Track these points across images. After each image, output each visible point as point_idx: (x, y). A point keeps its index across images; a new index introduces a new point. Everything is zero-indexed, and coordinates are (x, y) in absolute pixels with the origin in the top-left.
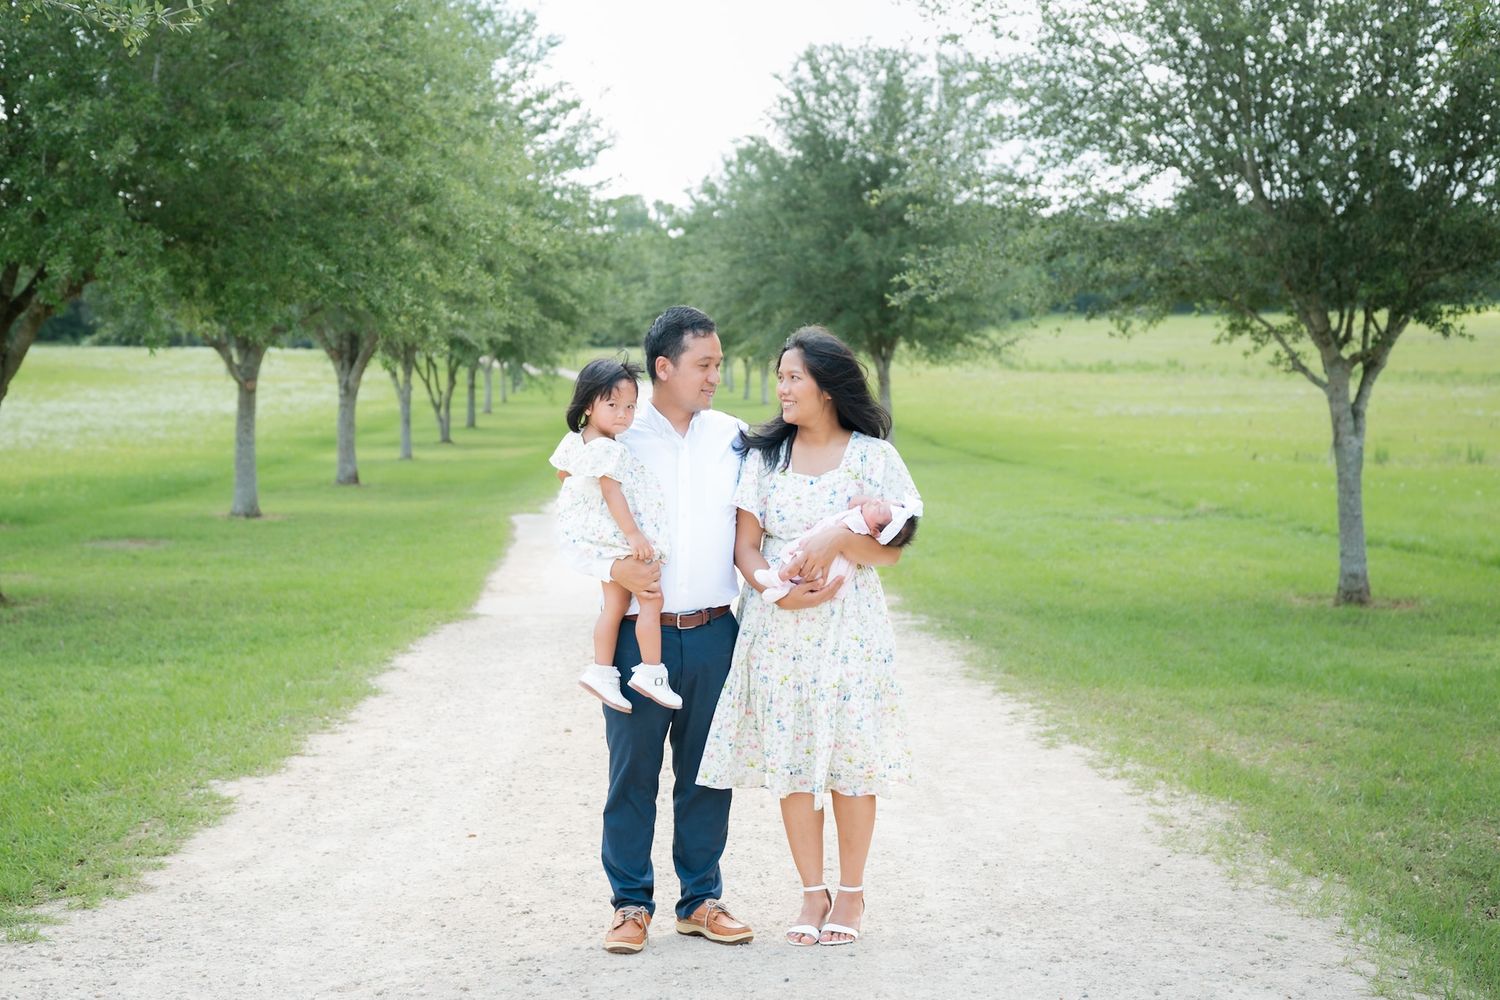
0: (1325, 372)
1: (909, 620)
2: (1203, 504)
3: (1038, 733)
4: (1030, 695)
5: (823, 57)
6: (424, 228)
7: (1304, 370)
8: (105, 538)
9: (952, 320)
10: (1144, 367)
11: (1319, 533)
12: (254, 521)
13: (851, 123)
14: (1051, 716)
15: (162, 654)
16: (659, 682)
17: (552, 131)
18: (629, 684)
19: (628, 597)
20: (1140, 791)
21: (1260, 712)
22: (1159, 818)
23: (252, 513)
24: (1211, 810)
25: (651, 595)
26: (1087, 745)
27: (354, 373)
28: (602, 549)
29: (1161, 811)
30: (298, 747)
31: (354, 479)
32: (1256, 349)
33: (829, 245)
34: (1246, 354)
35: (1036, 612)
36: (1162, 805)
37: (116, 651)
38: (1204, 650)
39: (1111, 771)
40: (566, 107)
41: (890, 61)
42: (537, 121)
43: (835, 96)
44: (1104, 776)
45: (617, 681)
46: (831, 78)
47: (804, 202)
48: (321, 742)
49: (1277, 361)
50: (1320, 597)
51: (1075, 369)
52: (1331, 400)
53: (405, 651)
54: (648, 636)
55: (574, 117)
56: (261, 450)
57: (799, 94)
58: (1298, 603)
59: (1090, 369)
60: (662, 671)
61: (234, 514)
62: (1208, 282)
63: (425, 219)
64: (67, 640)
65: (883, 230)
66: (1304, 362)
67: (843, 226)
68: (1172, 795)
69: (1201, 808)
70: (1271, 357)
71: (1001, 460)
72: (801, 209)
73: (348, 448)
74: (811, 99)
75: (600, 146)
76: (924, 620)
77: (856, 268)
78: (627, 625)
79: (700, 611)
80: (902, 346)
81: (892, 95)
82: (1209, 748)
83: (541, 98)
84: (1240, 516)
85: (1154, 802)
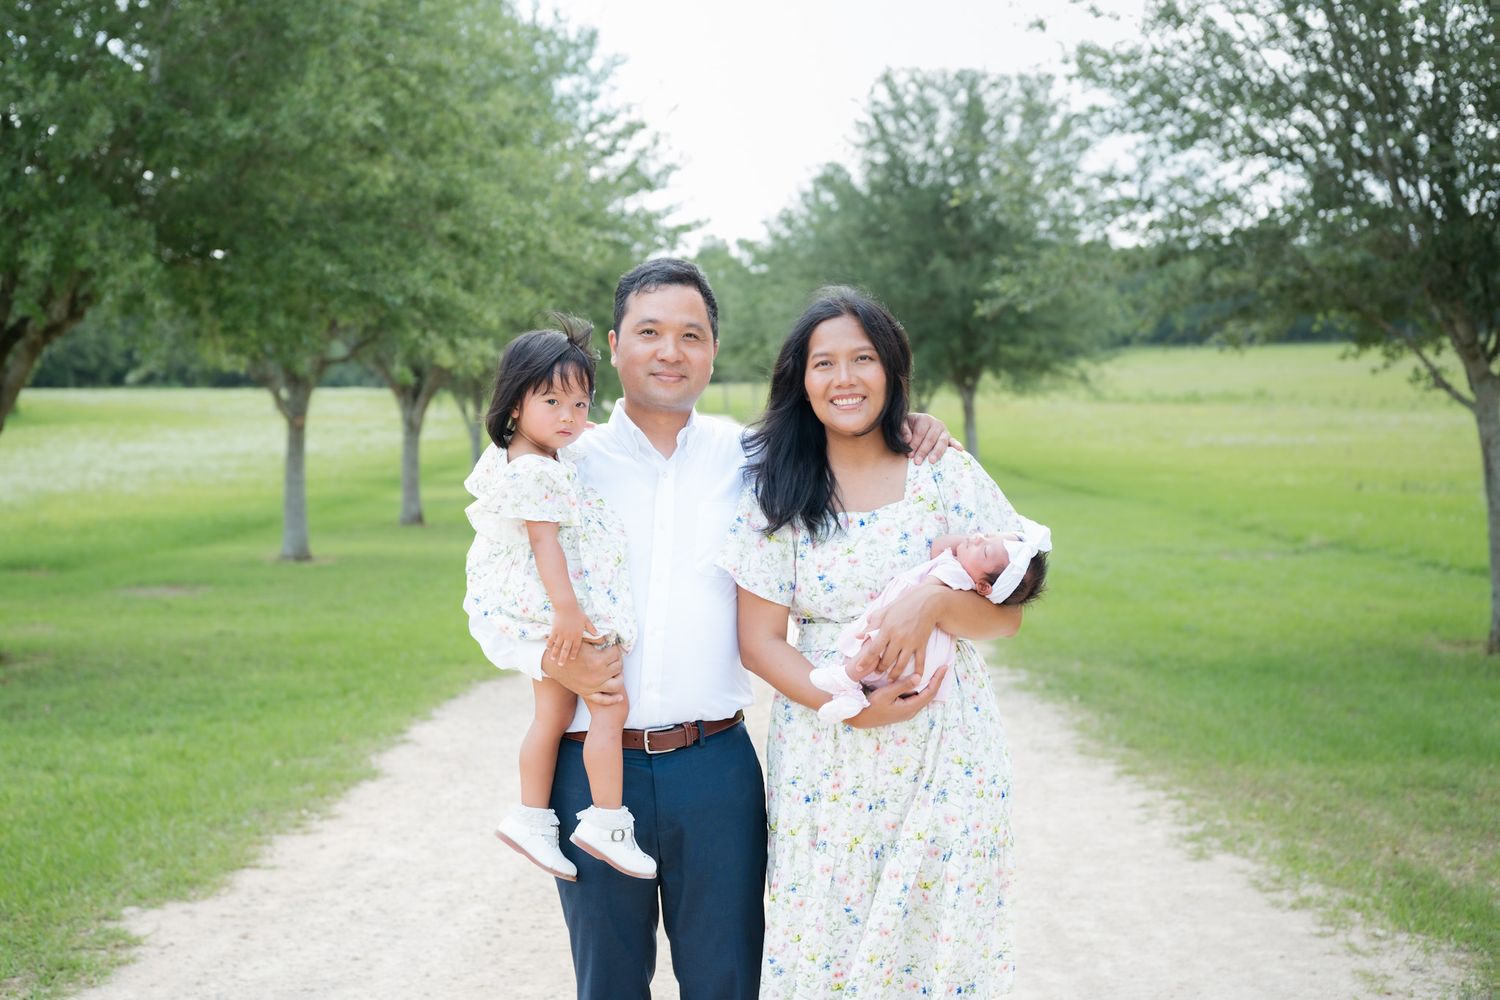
0: (1472, 388)
1: (1006, 677)
2: (1315, 538)
3: (1180, 836)
4: (1162, 779)
5: (900, 79)
6: (453, 237)
7: (1447, 387)
8: (141, 584)
9: (1039, 348)
10: (1230, 398)
11: (1447, 569)
12: (305, 565)
13: (930, 145)
14: (1193, 810)
15: (151, 722)
16: (618, 835)
17: (618, 154)
18: (572, 839)
19: (571, 701)
20: (1331, 929)
21: (1444, 799)
22: (1367, 977)
23: (302, 556)
24: (1434, 960)
25: (607, 699)
26: (1245, 856)
27: (418, 409)
28: (527, 627)
29: (1368, 964)
30: (255, 857)
31: (418, 519)
32: (1386, 366)
33: (910, 272)
34: (1374, 371)
35: (1147, 665)
36: (1365, 955)
37: (102, 718)
38: (1351, 710)
39: (1286, 897)
40: (631, 130)
41: (970, 80)
42: (603, 145)
43: (914, 118)
44: (1277, 904)
45: (554, 832)
46: (908, 100)
47: (885, 228)
48: (288, 848)
49: (1416, 377)
50: (1468, 643)
51: (1159, 400)
52: (1480, 420)
53: (427, 718)
54: (603, 765)
55: (640, 140)
56: (311, 492)
57: (876, 117)
58: (1446, 651)
59: (1177, 401)
60: (625, 819)
61: (284, 558)
62: (1337, 291)
63: (455, 229)
64: (54, 704)
65: (966, 256)
66: (1447, 378)
67: (924, 253)
68: (1376, 936)
69: (1419, 959)
70: (1409, 373)
71: (1092, 492)
72: (881, 235)
73: (412, 486)
74: (890, 125)
75: (670, 168)
76: (1023, 676)
77: (939, 296)
78: (568, 746)
79: (681, 725)
80: (987, 378)
81: (974, 115)
82: (1396, 853)
83: (605, 119)
84: (1358, 551)
85: (1353, 950)
